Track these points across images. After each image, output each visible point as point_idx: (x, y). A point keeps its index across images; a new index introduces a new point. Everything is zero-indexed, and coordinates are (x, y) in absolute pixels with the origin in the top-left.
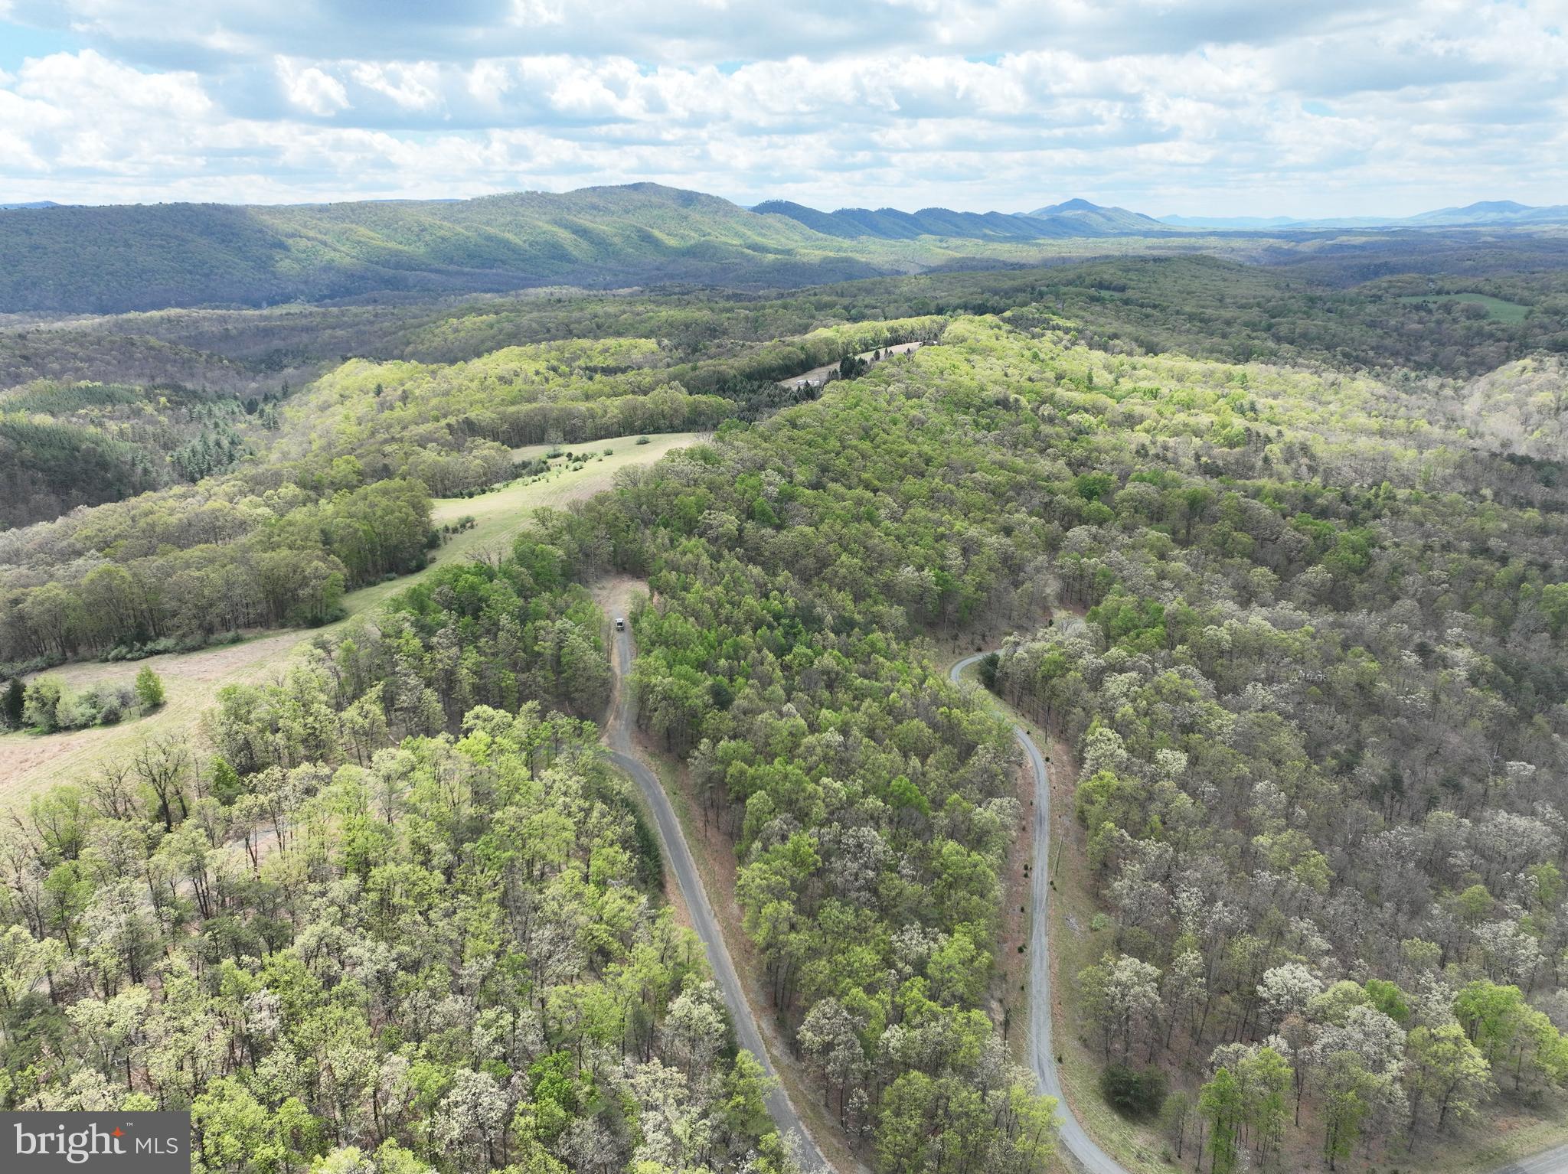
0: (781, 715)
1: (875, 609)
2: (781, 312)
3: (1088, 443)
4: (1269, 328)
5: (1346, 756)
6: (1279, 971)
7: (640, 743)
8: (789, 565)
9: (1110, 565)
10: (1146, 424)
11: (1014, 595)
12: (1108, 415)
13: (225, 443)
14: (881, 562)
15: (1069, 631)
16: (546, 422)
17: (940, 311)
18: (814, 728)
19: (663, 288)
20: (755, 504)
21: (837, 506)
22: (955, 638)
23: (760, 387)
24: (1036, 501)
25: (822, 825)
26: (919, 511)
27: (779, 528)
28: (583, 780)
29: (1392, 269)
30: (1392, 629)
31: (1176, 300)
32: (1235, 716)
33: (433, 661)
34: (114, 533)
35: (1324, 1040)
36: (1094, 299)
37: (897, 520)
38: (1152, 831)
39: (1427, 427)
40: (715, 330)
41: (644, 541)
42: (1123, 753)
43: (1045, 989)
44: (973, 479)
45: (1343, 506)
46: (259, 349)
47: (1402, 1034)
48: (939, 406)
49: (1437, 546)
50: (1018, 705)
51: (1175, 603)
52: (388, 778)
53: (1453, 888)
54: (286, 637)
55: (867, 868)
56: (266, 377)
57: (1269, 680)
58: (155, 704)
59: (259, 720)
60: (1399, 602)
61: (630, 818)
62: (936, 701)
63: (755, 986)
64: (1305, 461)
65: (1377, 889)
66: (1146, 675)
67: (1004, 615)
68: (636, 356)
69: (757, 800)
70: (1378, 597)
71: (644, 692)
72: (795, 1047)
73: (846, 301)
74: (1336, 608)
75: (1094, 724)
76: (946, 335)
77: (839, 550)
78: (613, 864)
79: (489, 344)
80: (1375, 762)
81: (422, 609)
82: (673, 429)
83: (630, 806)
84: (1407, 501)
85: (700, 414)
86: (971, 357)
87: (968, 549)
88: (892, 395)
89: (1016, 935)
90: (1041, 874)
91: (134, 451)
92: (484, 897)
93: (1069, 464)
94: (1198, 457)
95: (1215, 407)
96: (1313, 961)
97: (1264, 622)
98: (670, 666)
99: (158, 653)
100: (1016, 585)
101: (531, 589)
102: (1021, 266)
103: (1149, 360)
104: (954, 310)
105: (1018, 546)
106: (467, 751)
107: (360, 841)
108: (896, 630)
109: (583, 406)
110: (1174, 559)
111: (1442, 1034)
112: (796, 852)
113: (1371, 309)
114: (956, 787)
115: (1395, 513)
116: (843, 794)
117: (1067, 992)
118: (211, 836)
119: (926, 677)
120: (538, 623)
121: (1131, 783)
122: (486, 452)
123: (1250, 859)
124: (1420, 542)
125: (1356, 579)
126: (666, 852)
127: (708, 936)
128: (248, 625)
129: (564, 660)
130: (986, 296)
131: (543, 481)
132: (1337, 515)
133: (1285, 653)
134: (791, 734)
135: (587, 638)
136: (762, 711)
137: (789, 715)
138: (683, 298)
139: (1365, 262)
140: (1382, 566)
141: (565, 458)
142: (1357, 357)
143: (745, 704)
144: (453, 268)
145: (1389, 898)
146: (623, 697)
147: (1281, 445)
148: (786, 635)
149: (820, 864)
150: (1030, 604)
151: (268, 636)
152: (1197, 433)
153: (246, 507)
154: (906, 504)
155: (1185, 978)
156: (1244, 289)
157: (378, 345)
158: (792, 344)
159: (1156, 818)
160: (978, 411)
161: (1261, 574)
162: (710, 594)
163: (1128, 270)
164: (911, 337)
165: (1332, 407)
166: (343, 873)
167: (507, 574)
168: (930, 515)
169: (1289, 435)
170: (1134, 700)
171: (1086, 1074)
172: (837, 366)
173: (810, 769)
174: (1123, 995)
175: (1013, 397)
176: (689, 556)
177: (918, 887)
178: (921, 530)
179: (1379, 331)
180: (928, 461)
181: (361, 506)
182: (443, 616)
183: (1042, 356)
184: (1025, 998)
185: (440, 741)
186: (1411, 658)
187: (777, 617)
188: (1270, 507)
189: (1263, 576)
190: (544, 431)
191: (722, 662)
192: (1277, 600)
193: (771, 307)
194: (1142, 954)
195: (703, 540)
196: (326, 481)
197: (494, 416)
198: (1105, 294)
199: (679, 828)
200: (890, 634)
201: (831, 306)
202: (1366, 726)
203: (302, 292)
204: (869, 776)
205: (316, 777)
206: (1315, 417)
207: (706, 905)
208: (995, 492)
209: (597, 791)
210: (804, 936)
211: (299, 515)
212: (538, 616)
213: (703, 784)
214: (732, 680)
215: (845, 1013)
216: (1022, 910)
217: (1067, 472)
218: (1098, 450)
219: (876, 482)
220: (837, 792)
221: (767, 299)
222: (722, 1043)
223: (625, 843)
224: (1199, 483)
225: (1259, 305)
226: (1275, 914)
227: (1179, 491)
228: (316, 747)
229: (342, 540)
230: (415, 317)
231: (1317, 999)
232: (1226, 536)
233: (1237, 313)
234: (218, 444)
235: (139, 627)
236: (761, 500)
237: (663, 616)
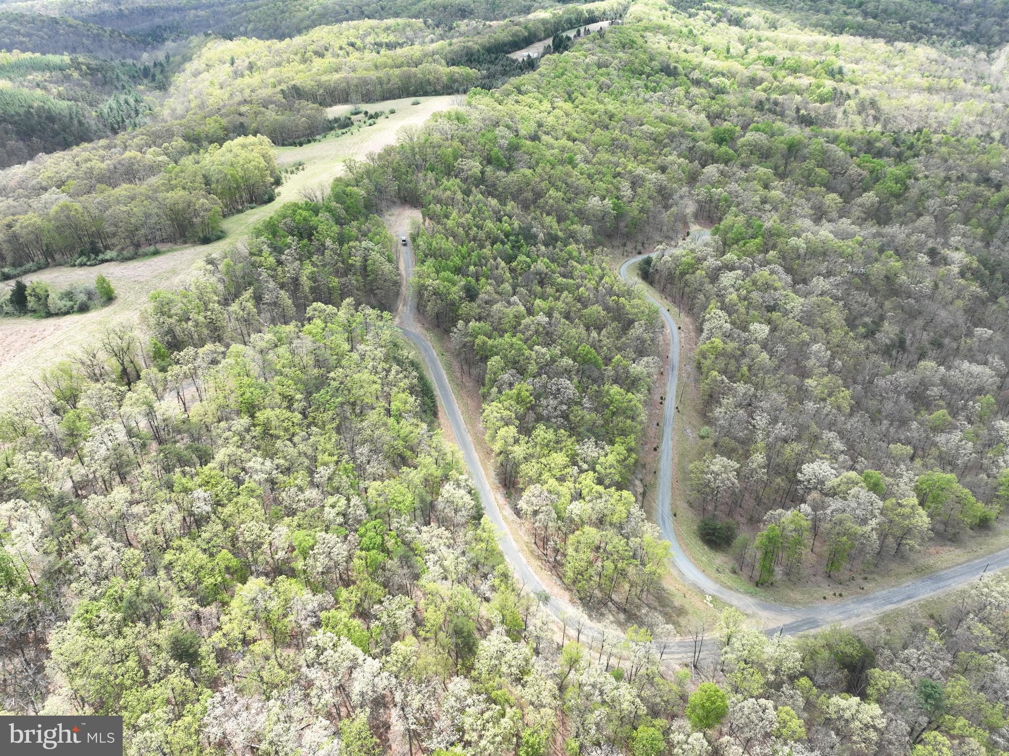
0: (509, 303)
1: (571, 228)
3: (723, 101)
4: (861, 5)
5: (872, 326)
6: (811, 465)
7: (419, 321)
8: (514, 198)
9: (730, 193)
10: (764, 85)
11: (665, 216)
12: (738, 78)
13: (131, 101)
14: (577, 194)
15: (700, 241)
16: (349, 88)
18: (530, 312)
20: (492, 153)
21: (548, 153)
22: (624, 245)
23: (496, 59)
24: (683, 147)
25: (535, 377)
26: (604, 156)
27: (508, 170)
28: (384, 350)
30: (914, 238)
32: (802, 300)
33: (284, 272)
34: (66, 174)
35: (833, 507)
37: (588, 162)
38: (743, 375)
39: (962, 84)
40: (465, 11)
41: (417, 182)
42: (728, 326)
43: (669, 473)
44: (642, 131)
45: (894, 148)
46: (145, 25)
47: (881, 503)
48: (621, 73)
49: (954, 178)
50: (663, 291)
51: (771, 222)
52: (261, 352)
53: (927, 409)
54: (188, 251)
55: (563, 403)
56: (154, 48)
57: (829, 274)
58: (109, 298)
59: (176, 314)
60: (922, 218)
61: (415, 373)
62: (610, 292)
63: (493, 474)
64: (872, 112)
65: (880, 411)
66: (747, 272)
67: (657, 229)
68: (409, 32)
69: (494, 362)
70: (909, 214)
71: (421, 290)
72: (518, 512)
74: (879, 223)
75: (711, 306)
76: (628, 16)
77: (549, 186)
78: (406, 403)
79: (307, 23)
80: (890, 330)
81: (274, 234)
82: (437, 93)
83: (414, 365)
84: (939, 144)
85: (455, 81)
86: (646, 34)
87: (636, 182)
88: (588, 65)
89: (653, 440)
90: (671, 402)
91: (70, 108)
92: (327, 427)
93: (708, 117)
94: (798, 110)
95: (813, 71)
96: (834, 458)
97: (830, 235)
98: (438, 272)
99: (107, 261)
100: (667, 207)
101: (344, 218)
103: (771, 34)
105: (670, 180)
106: (310, 333)
107: (248, 395)
108: (585, 242)
109: (373, 75)
110: (774, 188)
111: (904, 503)
112: (519, 394)
114: (619, 349)
115: (929, 152)
116: (548, 357)
117: (683, 474)
118: (155, 390)
119: (604, 275)
120: (351, 244)
121: (731, 346)
122: (309, 112)
123: (802, 394)
124: (943, 174)
125: (894, 202)
126: (437, 392)
127: (464, 446)
128: (163, 241)
129: (369, 269)
131: (349, 133)
132: (889, 156)
133: (841, 255)
134: (516, 317)
135: (382, 254)
136: (497, 302)
137: (515, 304)
140: (914, 193)
141: (362, 115)
142: (921, 28)
143: (486, 297)
145: (886, 417)
146: (407, 292)
147: (857, 100)
148: (513, 247)
149: (533, 402)
150: (675, 222)
151: (176, 250)
152: (799, 92)
153: (151, 155)
154: (595, 151)
155: (755, 469)
157: (229, 23)
158: (518, 24)
159: (745, 369)
160: (648, 77)
161: (832, 199)
162: (462, 220)
164: (603, 16)
165: (897, 70)
166: (239, 413)
167: (329, 210)
168: (612, 158)
169: (864, 93)
170: (738, 290)
171: (690, 520)
172: (549, 41)
173: (527, 339)
174: (715, 479)
175: (673, 65)
176: (448, 193)
177: (594, 415)
178: (604, 170)
180: (611, 117)
181: (229, 156)
182: (289, 239)
183: (695, 32)
184: (656, 479)
185: (291, 327)
186: (923, 259)
187: (507, 235)
188: (844, 150)
190: (348, 94)
191: (472, 268)
192: (840, 217)
194: (729, 453)
195: (458, 180)
196: (203, 135)
197: (313, 83)
199: (445, 377)
200: (581, 246)
202: (887, 304)
204: (564, 344)
205: (216, 352)
206: (884, 78)
207: (463, 426)
208: (655, 139)
209: (393, 357)
210: (524, 447)
211: (188, 161)
212: (350, 239)
213: (460, 349)
214: (477, 280)
215: (546, 494)
216: (658, 425)
217: (707, 123)
218: (728, 106)
219: (575, 134)
220: (544, 355)
222: (473, 512)
223: (412, 390)
224: (796, 132)
226: (814, 428)
227: (782, 138)
228: (216, 333)
229: (217, 181)
231: (832, 482)
232: (810, 171)
234: (127, 102)
235: (92, 243)
236: (496, 149)
237: (432, 236)
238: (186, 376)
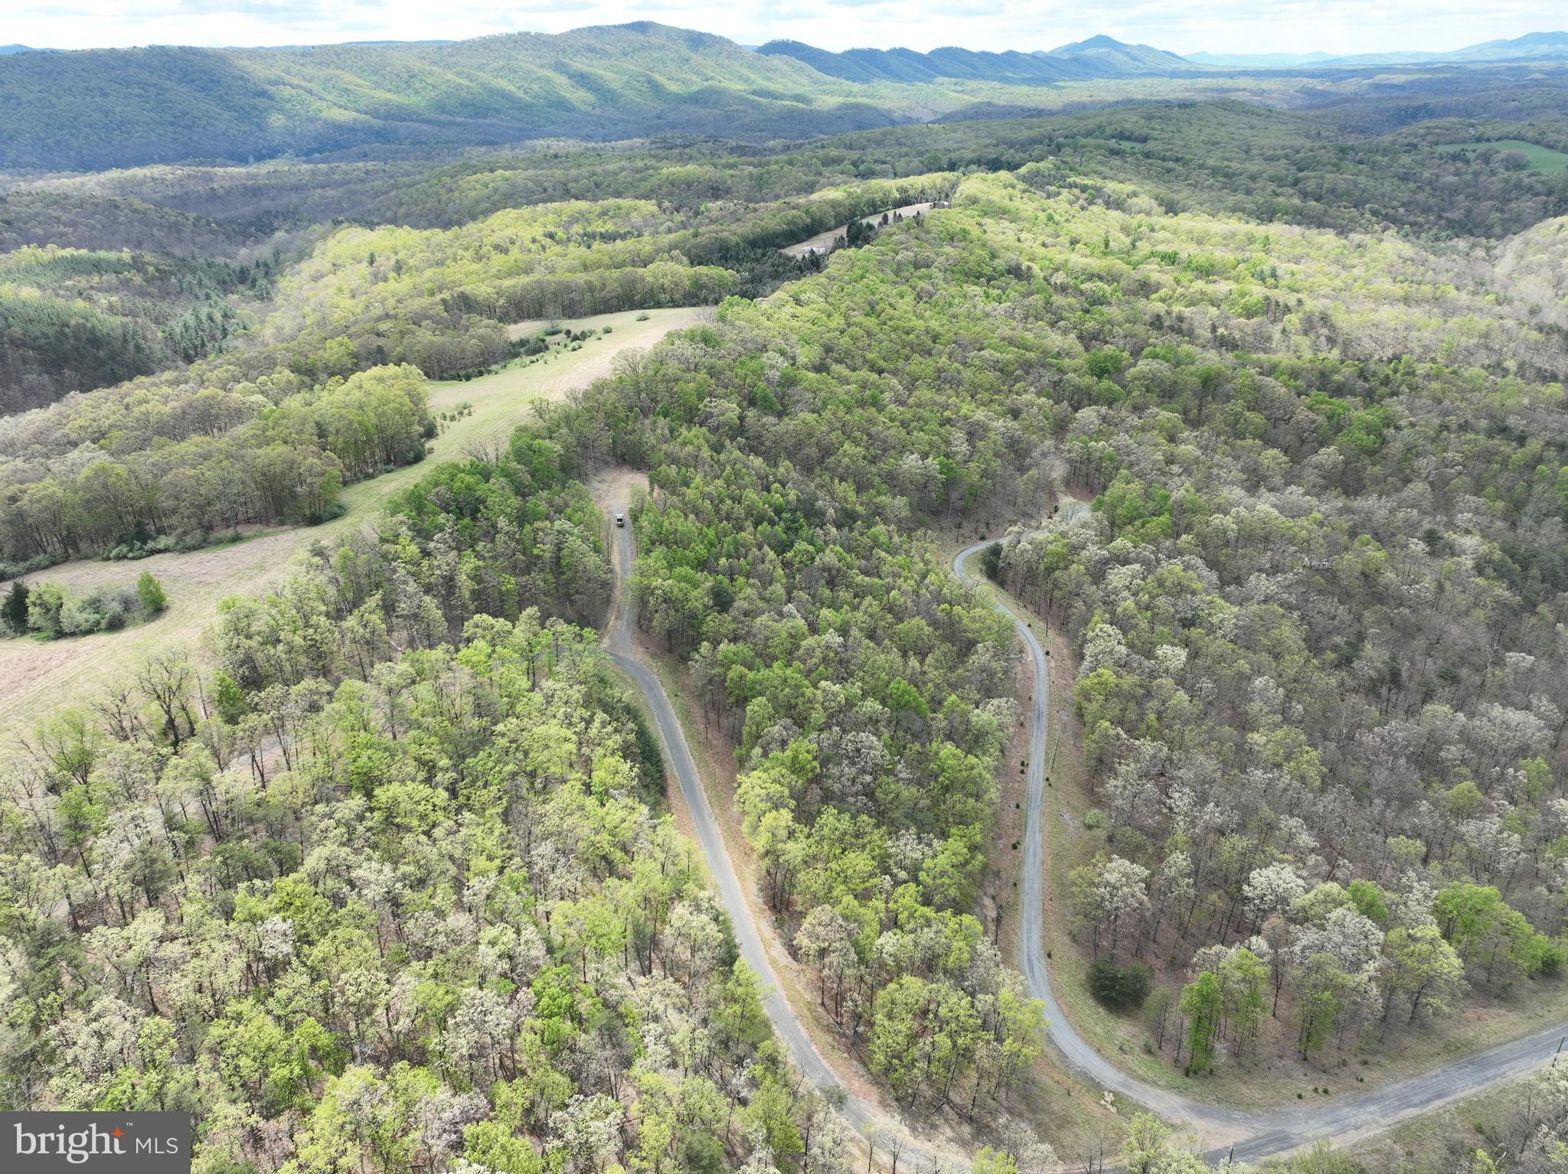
0: (781, 614)
1: (878, 500)
2: (787, 168)
3: (1102, 314)
4: (1296, 182)
5: (1346, 650)
6: (1264, 872)
7: (641, 643)
8: (790, 456)
9: (1117, 449)
10: (1162, 292)
11: (1020, 482)
12: (1123, 282)
13: (218, 316)
14: (885, 450)
15: (1074, 520)
16: (544, 296)
17: (952, 167)
18: (814, 629)
19: (664, 140)
20: (756, 390)
21: (841, 391)
22: (959, 526)
23: (764, 255)
24: (1045, 381)
25: (821, 730)
26: (924, 394)
27: (780, 415)
28: (583, 688)
29: (1429, 112)
30: (1401, 515)
31: (1200, 152)
32: (1236, 609)
33: (431, 568)
34: (108, 422)
35: (1304, 942)
36: (1114, 152)
37: (902, 403)
38: (1149, 728)
39: (1453, 293)
40: (718, 189)
41: (643, 432)
42: (1123, 649)
43: (1037, 886)
44: (980, 358)
45: (1361, 383)
46: (247, 210)
47: (1381, 935)
48: (949, 276)
49: (1454, 427)
50: (1019, 596)
51: (1182, 491)
52: (390, 691)
53: (1442, 781)
54: (285, 536)
55: (865, 772)
56: (257, 242)
57: (1275, 570)
58: (157, 608)
59: (259, 633)
60: (1411, 485)
61: (631, 725)
62: (938, 598)
63: (755, 888)
64: (1325, 331)
65: (1368, 785)
66: (1149, 566)
67: (1008, 502)
68: (636, 219)
69: (757, 706)
70: (1390, 480)
71: (644, 595)
72: (794, 952)
73: (855, 155)
74: (1346, 493)
75: (1095, 619)
76: (957, 195)
77: (842, 438)
78: (616, 772)
79: (485, 205)
80: (1375, 655)
81: (420, 510)
82: (674, 304)
83: (631, 712)
84: (1427, 377)
85: (702, 287)
86: (984, 221)
87: (975, 433)
88: (899, 264)
89: (1010, 831)
90: (1037, 769)
91: (125, 327)
92: (488, 813)
93: (1080, 337)
94: (1214, 328)
95: (1234, 273)
96: (1300, 860)
97: (1272, 510)
98: (670, 567)
99: (159, 551)
100: (1022, 469)
101: (529, 486)
102: (1038, 113)
103: (1168, 221)
104: (968, 164)
105: (1025, 429)
106: (467, 662)
107: (363, 760)
108: (899, 521)
109: (580, 278)
110: (1184, 441)
111: (1419, 935)
112: (795, 758)
113: (1405, 159)
114: (953, 687)
115: (1413, 388)
116: (841, 698)
117: (1060, 889)
118: (216, 754)
119: (928, 571)
120: (538, 524)
121: (1129, 681)
122: (482, 330)
123: (1243, 757)
124: (1437, 421)
125: (1368, 461)
126: (667, 755)
127: (709, 842)
128: (248, 521)
129: (563, 562)
130: (1001, 149)
131: (541, 362)
132: (1354, 394)
133: (1291, 541)
134: (791, 636)
135: (585, 540)
136: (762, 613)
137: (790, 615)
138: (684, 151)
139: (1403, 103)
140: (1396, 448)
141: (563, 335)
142: (1387, 215)
143: (746, 605)
144: (444, 117)
145: (1379, 794)
146: (623, 597)
147: (1301, 315)
148: (787, 529)
149: (818, 771)
150: (1036, 491)
151: (267, 535)
152: (1214, 302)
153: (241, 394)
154: (911, 387)
155: (1174, 879)
156: (1274, 138)
157: (371, 206)
158: (796, 207)
159: (1152, 717)
160: (988, 281)
161: (1272, 457)
162: (710, 489)
163: (1150, 118)
164: (921, 197)
165: (1356, 272)
166: (347, 789)
167: (506, 474)
168: (937, 398)
169: (1310, 304)
170: (1136, 594)
171: (1074, 966)
172: (843, 231)
173: (810, 671)
174: (1112, 896)
175: (1025, 264)
176: (690, 448)
177: (913, 790)
178: (926, 414)
179: (1412, 185)
180: (935, 338)
181: (357, 394)
182: (442, 518)
183: (1057, 217)
184: (1017, 895)
185: (439, 653)
186: (1418, 546)
187: (778, 511)
188: (1287, 386)
189: (1274, 458)
190: (541, 305)
191: (723, 561)
192: (1288, 484)
193: (776, 162)
194: (1132, 853)
195: (704, 429)
196: (319, 364)
197: (490, 290)
198: (1126, 145)
199: (680, 730)
200: (893, 527)
201: (837, 161)
202: (1368, 616)
203: (290, 146)
204: (868, 679)
205: (317, 692)
206: (1338, 283)
207: (707, 809)
208: (1003, 369)
209: (597, 699)
210: (802, 843)
211: (294, 403)
212: (537, 517)
213: (704, 686)
214: (732, 580)
215: (840, 921)
216: (1018, 806)
217: (1079, 347)
218: (1110, 322)
219: (881, 362)
220: (835, 695)
221: (773, 151)
222: (720, 952)
223: (626, 753)
224: (1213, 359)
225: (1286, 156)
226: (1266, 811)
227: (1192, 368)
228: (320, 662)
229: (337, 432)
230: (407, 175)
231: (1300, 900)
232: (1238, 416)
233: (1264, 166)
234: (210, 318)
235: (138, 524)
236: (762, 385)
237: (663, 514)
238: (267, 731)
